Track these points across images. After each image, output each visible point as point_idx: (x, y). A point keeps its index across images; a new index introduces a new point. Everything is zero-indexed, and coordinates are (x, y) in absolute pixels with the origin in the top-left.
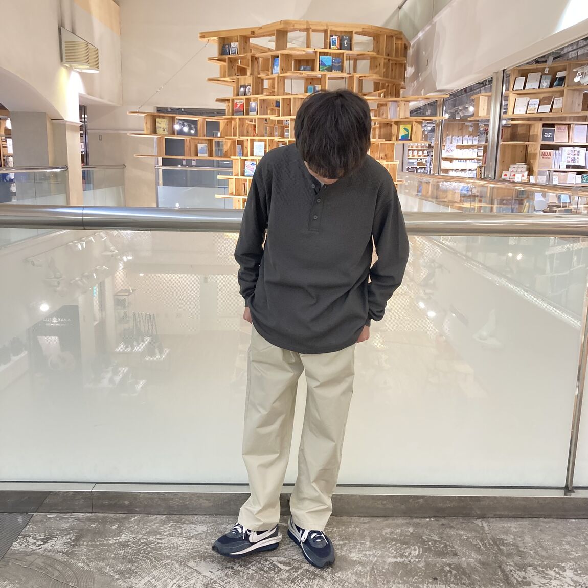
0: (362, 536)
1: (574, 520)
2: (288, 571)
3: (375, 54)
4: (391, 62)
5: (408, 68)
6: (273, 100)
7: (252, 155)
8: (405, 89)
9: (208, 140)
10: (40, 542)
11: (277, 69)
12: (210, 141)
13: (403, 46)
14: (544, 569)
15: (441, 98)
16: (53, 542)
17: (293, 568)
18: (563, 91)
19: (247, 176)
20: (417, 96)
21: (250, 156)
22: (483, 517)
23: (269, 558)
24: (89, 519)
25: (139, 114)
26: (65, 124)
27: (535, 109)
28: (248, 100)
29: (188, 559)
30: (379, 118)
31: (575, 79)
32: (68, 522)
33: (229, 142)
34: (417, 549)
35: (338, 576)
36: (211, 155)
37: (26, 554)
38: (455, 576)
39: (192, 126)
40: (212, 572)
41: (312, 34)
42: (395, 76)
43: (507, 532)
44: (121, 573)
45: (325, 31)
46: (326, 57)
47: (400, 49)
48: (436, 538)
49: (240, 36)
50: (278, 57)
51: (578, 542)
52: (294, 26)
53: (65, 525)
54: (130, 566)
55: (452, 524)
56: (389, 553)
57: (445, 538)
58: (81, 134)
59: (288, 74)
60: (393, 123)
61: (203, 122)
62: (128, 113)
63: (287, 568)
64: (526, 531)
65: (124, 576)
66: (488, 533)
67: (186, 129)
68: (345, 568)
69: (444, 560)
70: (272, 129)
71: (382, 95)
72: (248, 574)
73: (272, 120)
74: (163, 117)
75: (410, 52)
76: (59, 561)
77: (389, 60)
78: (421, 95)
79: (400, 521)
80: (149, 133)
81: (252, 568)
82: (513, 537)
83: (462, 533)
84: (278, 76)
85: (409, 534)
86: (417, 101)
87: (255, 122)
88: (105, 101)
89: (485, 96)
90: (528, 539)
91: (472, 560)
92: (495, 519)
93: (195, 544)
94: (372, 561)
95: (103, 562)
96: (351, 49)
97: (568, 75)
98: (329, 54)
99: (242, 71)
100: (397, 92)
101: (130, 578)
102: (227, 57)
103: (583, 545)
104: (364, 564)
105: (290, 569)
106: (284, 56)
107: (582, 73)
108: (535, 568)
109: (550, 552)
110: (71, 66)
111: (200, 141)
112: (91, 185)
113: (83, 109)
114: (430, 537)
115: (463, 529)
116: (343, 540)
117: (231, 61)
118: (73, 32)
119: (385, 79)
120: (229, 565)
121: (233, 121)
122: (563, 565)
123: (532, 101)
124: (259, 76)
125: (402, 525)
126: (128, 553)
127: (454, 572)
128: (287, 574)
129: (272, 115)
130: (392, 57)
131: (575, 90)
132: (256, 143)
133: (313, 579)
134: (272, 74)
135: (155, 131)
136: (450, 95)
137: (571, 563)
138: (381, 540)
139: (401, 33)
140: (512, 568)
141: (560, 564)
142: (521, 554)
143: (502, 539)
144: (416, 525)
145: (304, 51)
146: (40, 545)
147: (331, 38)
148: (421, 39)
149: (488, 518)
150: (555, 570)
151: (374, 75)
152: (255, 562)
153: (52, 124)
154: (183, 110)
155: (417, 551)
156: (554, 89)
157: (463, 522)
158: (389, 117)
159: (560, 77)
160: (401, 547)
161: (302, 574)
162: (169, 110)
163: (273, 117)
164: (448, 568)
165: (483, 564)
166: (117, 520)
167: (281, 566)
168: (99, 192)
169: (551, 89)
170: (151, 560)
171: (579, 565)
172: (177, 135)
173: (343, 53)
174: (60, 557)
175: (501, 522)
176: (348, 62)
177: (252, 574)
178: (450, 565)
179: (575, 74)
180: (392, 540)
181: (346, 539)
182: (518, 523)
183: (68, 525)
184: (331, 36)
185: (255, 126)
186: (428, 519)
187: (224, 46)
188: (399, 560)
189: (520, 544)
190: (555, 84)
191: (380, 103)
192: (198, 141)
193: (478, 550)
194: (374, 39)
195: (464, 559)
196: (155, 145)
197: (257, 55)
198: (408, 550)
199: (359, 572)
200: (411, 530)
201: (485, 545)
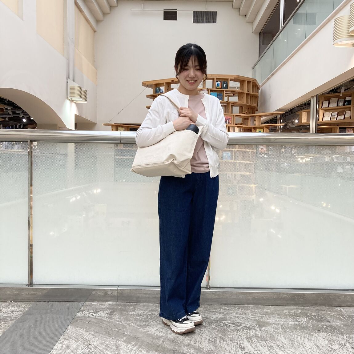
0: (272, 313)
2: (234, 327)
10: (92, 313)
16: (99, 313)
17: (237, 325)
22: (340, 306)
23: (222, 321)
24: (116, 305)
32: (105, 305)
34: (305, 319)
37: (86, 318)
38: (331, 330)
44: (141, 326)
48: (315, 315)
53: (104, 307)
54: (145, 323)
55: (323, 309)
56: (290, 320)
57: (320, 314)
63: (233, 325)
65: (143, 327)
66: (345, 313)
69: (322, 323)
72: (212, 327)
76: (105, 320)
79: (292, 307)
81: (213, 325)
83: (330, 313)
85: (299, 313)
91: (338, 323)
92: (347, 307)
94: (281, 323)
95: (129, 321)
98: (215, 91)
101: (146, 328)
104: (277, 324)
114: (311, 314)
115: (330, 311)
116: (262, 315)
125: (294, 309)
126: (142, 318)
127: (329, 328)
133: (249, 330)
138: (283, 315)
144: (302, 309)
146: (92, 314)
149: (343, 307)
152: (214, 323)
157: (329, 308)
160: (296, 318)
161: (242, 327)
165: (345, 325)
166: (131, 305)
167: (230, 325)
170: (155, 321)
173: (223, 90)
174: (105, 319)
177: (214, 327)
178: (326, 326)
180: (290, 315)
181: (263, 314)
183: (105, 307)
184: (217, 81)
186: (308, 307)
188: (296, 323)
193: (341, 320)
194: (240, 83)
195: (334, 323)
198: (300, 319)
199: (274, 327)
200: (300, 311)
201: (344, 318)
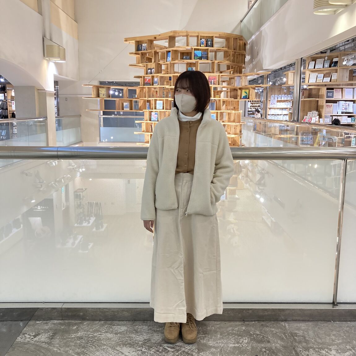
0: (216, 332)
1: (338, 322)
2: (173, 352)
3: (226, 49)
4: (236, 53)
5: (246, 56)
6: (168, 77)
7: (155, 108)
8: (245, 68)
9: (130, 100)
10: (32, 337)
11: (170, 59)
12: (131, 101)
13: (243, 43)
14: (319, 350)
15: (267, 74)
16: (40, 336)
17: (176, 350)
18: (337, 70)
19: (152, 121)
20: (252, 73)
21: (155, 109)
22: (285, 320)
23: (162, 345)
24: (60, 324)
25: (89, 86)
26: (46, 93)
27: (321, 80)
28: (153, 77)
29: (116, 345)
30: (230, 86)
31: (343, 63)
32: (48, 325)
33: (142, 101)
34: (247, 339)
35: (201, 354)
36: (131, 109)
37: (25, 344)
38: (268, 354)
39: (121, 91)
40: (129, 353)
41: (190, 39)
42: (239, 61)
43: (299, 329)
44: (78, 354)
45: (198, 36)
46: (198, 51)
47: (241, 45)
48: (258, 333)
49: (148, 40)
50: (170, 52)
51: (339, 334)
52: (179, 34)
54: (83, 350)
55: (267, 325)
56: (231, 341)
57: (263, 332)
58: (55, 97)
59: (176, 61)
60: (238, 89)
61: (127, 90)
62: (82, 85)
63: (173, 350)
64: (310, 328)
66: (288, 330)
67: (117, 93)
68: (206, 350)
69: (262, 345)
70: (167, 93)
71: (232, 72)
72: (150, 353)
73: (167, 88)
74: (103, 87)
75: (248, 47)
76: (43, 347)
77: (235, 52)
78: (254, 72)
79: (237, 323)
80: (95, 97)
81: (152, 350)
82: (302, 332)
83: (273, 329)
84: (170, 63)
85: (243, 330)
86: (252, 76)
87: (157, 89)
88: (69, 78)
89: (292, 72)
90: (311, 333)
91: (278, 345)
92: (292, 322)
93: (120, 337)
94: (221, 346)
95: (68, 348)
96: (213, 47)
97: (340, 60)
98: (200, 50)
99: (150, 60)
100: (240, 71)
102: (140, 52)
103: (343, 336)
104: (216, 347)
105: (174, 351)
106: (174, 51)
107: (347, 60)
108: (314, 349)
109: (323, 340)
110: (49, 59)
111: (125, 101)
112: (61, 127)
113: (56, 83)
114: (254, 332)
115: (273, 328)
117: (143, 55)
118: (51, 40)
119: (233, 63)
120: (139, 349)
121: (144, 89)
122: (331, 347)
123: (319, 75)
124: (159, 63)
125: (239, 325)
126: (82, 342)
127: (267, 352)
128: (172, 354)
129: (167, 85)
130: (237, 50)
131: (344, 69)
132: (157, 102)
134: (167, 61)
135: (98, 96)
136: (271, 72)
137: (334, 346)
138: (226, 334)
139: (242, 37)
140: (301, 349)
141: (329, 347)
142: (307, 342)
143: (296, 333)
144: (247, 325)
145: (185, 48)
146: (32, 339)
147: (201, 40)
148: (254, 40)
149: (289, 321)
150: (326, 351)
151: (227, 61)
152: (154, 347)
153: (39, 93)
154: (115, 83)
155: (247, 340)
156: (332, 68)
157: (274, 324)
158: (236, 85)
159: (335, 62)
160: (238, 338)
161: (181, 353)
162: (107, 83)
163: (167, 87)
164: (264, 350)
165: (284, 347)
166: (76, 324)
167: (169, 349)
168: (65, 131)
169: (330, 68)
170: (95, 347)
171: (339, 347)
172: (112, 98)
173: (208, 49)
174: (44, 345)
175: (296, 323)
176: (211, 53)
177: (152, 353)
178: (265, 348)
179: (343, 60)
180: (233, 334)
181: (206, 333)
182: (306, 324)
183: (48, 327)
184: (201, 39)
185: (157, 91)
186: (254, 322)
187: (138, 46)
188: (236, 345)
189: (306, 336)
190: (332, 65)
191: (230, 77)
192: (123, 101)
193: (282, 339)
194: (226, 40)
195: (273, 345)
196: (99, 103)
197: (158, 51)
198: (242, 340)
199: (213, 352)
200: (244, 328)
201: (286, 336)
